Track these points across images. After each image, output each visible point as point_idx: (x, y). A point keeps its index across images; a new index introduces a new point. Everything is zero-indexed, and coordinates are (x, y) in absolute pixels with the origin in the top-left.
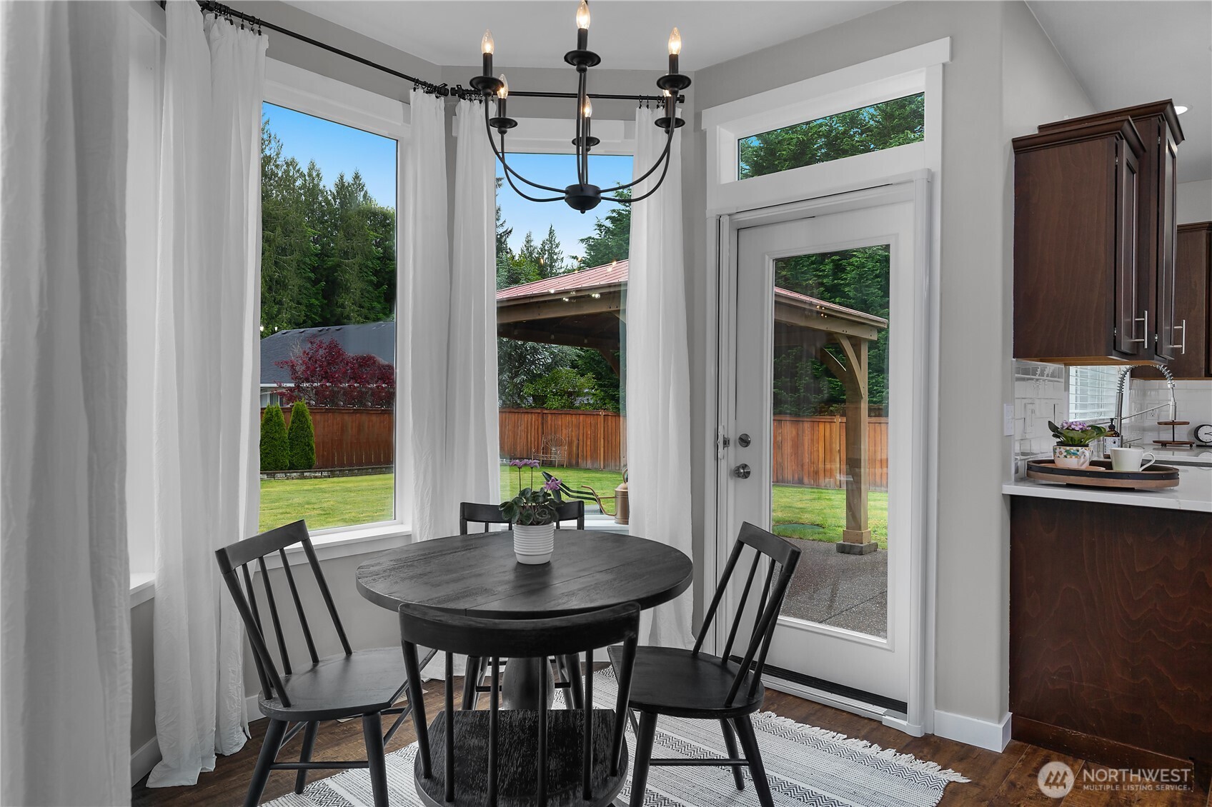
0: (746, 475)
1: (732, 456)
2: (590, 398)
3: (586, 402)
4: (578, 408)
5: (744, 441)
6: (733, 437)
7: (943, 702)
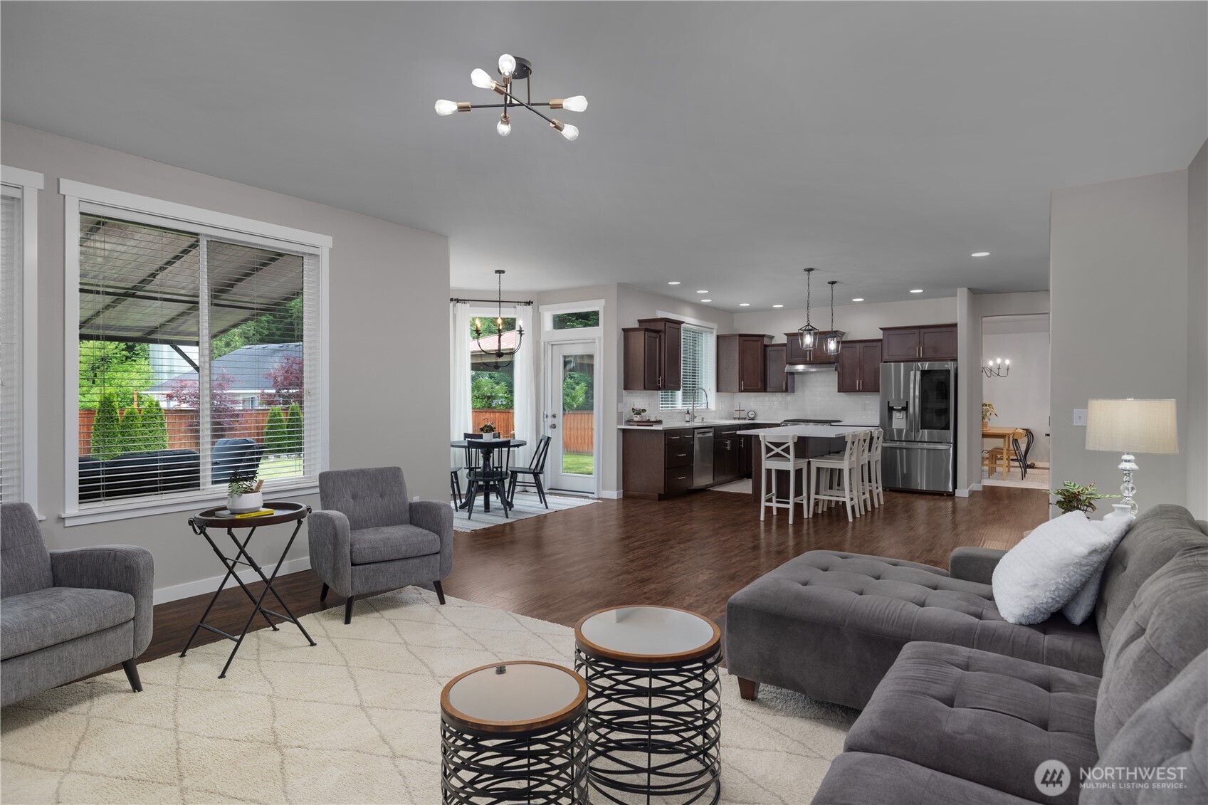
0: (555, 427)
1: (550, 421)
2: (503, 400)
3: (500, 403)
4: (495, 408)
5: (554, 416)
6: (550, 414)
7: (604, 488)
